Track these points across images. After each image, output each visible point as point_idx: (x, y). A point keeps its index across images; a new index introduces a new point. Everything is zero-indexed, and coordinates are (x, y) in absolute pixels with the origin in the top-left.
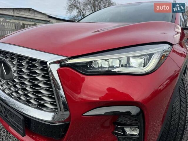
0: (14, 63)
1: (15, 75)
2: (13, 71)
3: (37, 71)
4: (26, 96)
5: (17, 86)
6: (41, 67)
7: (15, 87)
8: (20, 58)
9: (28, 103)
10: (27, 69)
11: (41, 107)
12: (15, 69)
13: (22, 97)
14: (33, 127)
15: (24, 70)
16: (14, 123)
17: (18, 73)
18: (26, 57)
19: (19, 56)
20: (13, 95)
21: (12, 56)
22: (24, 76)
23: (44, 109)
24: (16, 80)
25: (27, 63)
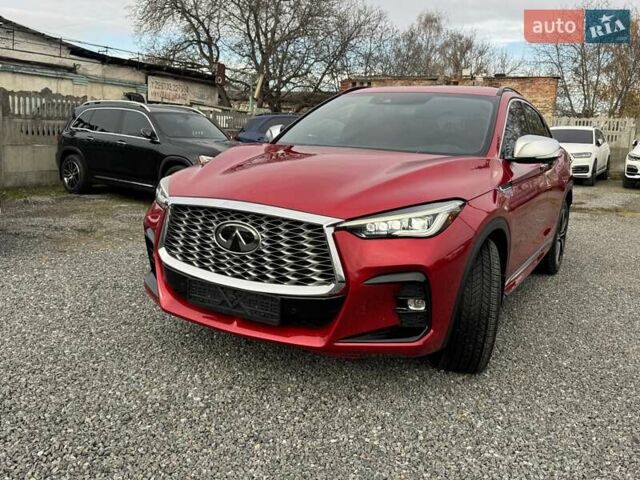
0: (263, 228)
1: (264, 243)
5: (266, 258)
7: (260, 260)
10: (288, 234)
12: (264, 235)
15: (282, 236)
18: (288, 220)
19: (271, 219)
22: (282, 244)
24: (265, 251)
25: (287, 227)
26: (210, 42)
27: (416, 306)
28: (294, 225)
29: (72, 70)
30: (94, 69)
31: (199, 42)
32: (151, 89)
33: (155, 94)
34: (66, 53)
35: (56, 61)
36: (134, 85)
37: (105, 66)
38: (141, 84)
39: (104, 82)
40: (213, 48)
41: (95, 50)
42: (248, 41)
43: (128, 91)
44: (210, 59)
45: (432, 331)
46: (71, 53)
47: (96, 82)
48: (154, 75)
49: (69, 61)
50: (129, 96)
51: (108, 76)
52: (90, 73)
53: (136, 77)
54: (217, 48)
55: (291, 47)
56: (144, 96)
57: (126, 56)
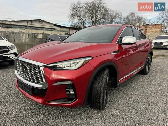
0: (28, 66)
1: (29, 71)
2: (28, 69)
3: (37, 69)
4: (33, 79)
5: (30, 75)
6: (38, 68)
7: (29, 76)
8: (31, 64)
9: (34, 82)
10: (33, 68)
11: (38, 83)
12: (29, 68)
13: (31, 80)
14: (35, 92)
15: (32, 69)
16: (28, 91)
17: (30, 70)
18: (33, 64)
19: (30, 63)
20: (28, 80)
21: (28, 63)
22: (32, 71)
23: (39, 84)
24: (29, 73)
25: (33, 66)
26: (83, 22)
27: (72, 92)
28: (34, 65)
29: (54, 29)
30: (59, 29)
31: (81, 22)
32: (70, 32)
33: (71, 33)
34: (53, 26)
35: (51, 27)
36: (67, 32)
37: (61, 28)
38: (68, 31)
39: (61, 31)
40: (84, 23)
41: (59, 25)
42: (92, 21)
43: (65, 33)
44: (83, 25)
45: (77, 100)
46: (54, 26)
47: (59, 31)
48: (71, 29)
49: (54, 27)
50: (66, 34)
51: (61, 30)
52: (58, 29)
53: (67, 30)
54: (85, 23)
55: (101, 22)
56: (69, 34)
57: (65, 26)
